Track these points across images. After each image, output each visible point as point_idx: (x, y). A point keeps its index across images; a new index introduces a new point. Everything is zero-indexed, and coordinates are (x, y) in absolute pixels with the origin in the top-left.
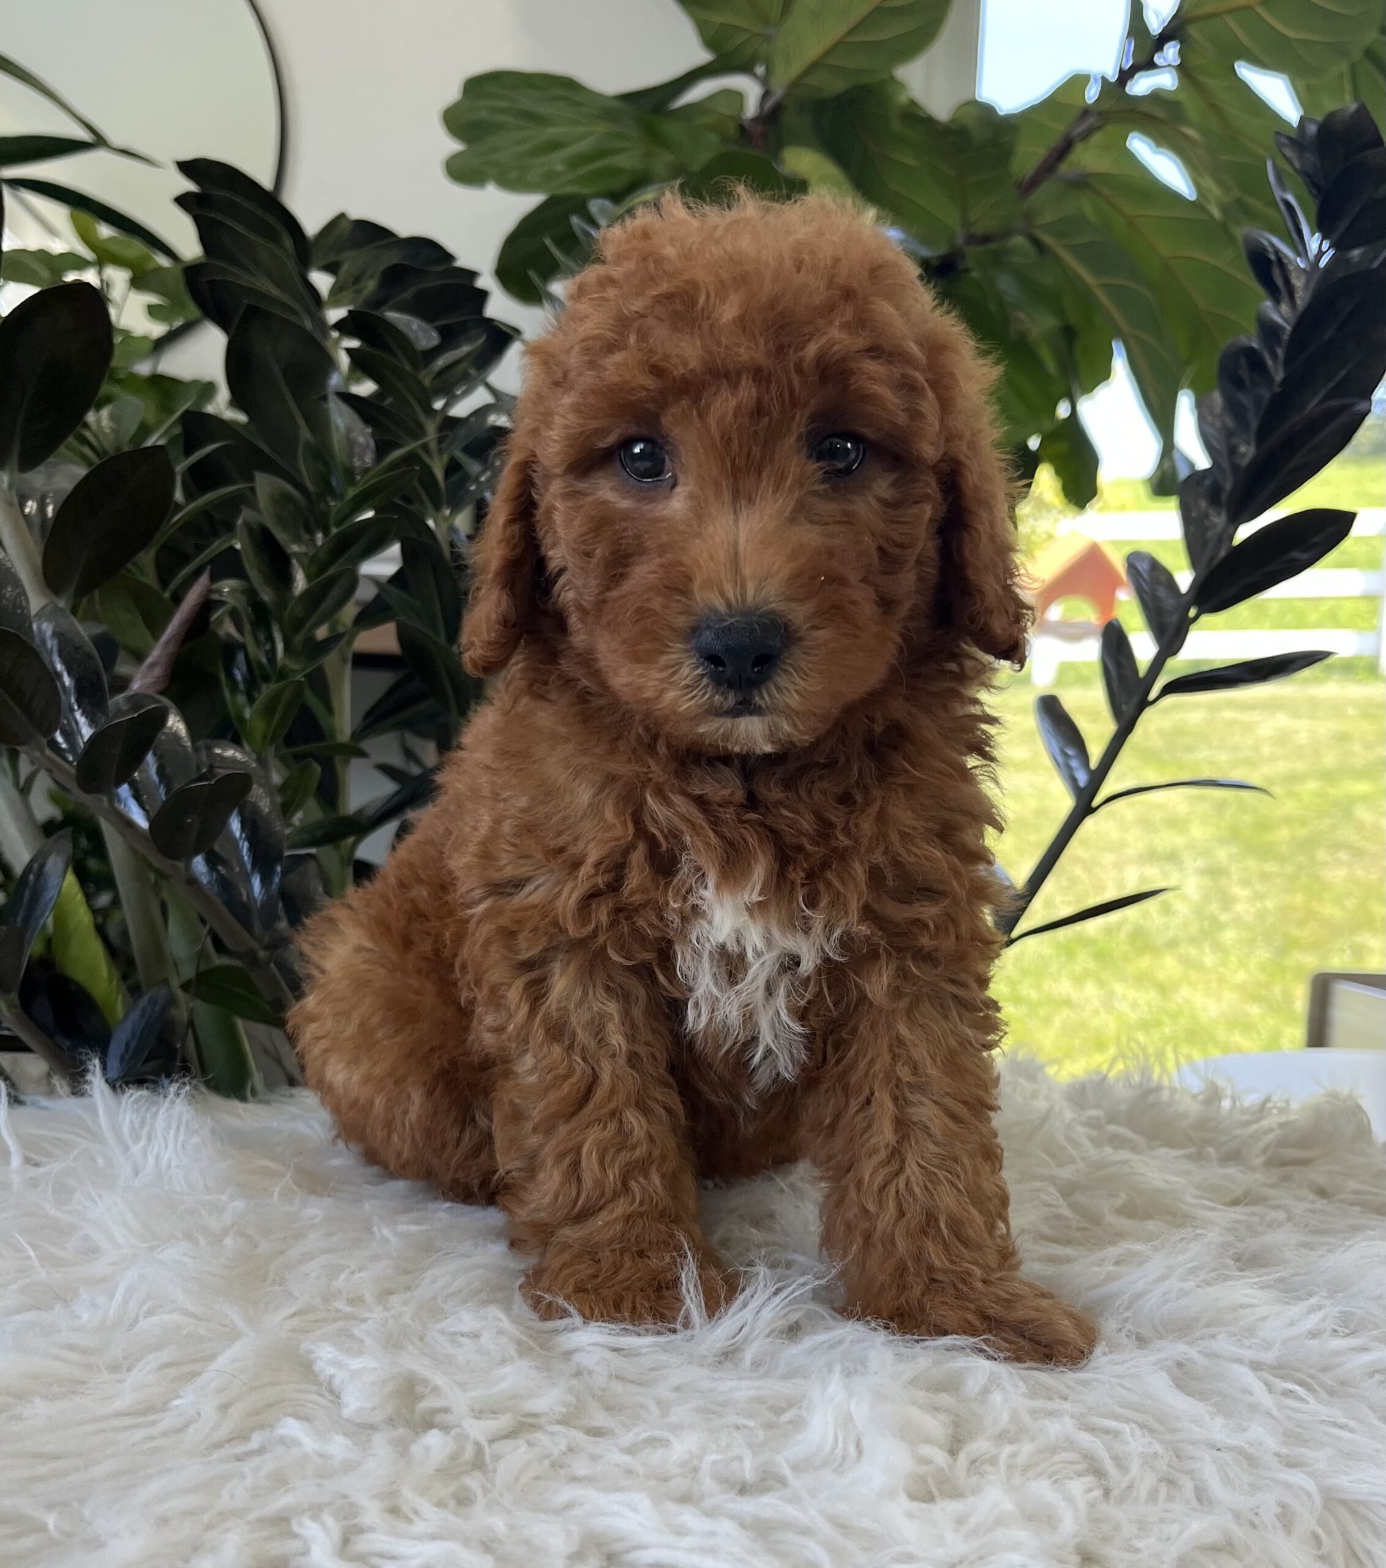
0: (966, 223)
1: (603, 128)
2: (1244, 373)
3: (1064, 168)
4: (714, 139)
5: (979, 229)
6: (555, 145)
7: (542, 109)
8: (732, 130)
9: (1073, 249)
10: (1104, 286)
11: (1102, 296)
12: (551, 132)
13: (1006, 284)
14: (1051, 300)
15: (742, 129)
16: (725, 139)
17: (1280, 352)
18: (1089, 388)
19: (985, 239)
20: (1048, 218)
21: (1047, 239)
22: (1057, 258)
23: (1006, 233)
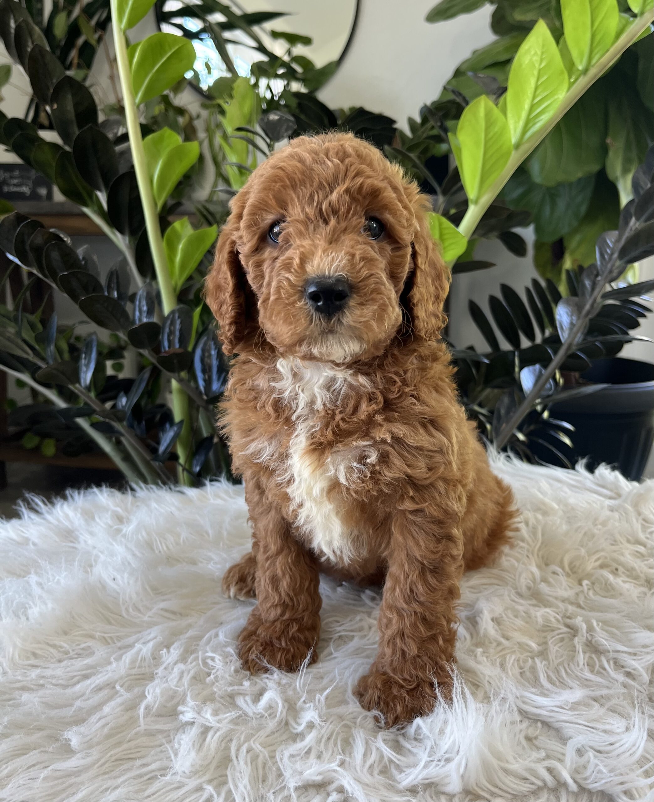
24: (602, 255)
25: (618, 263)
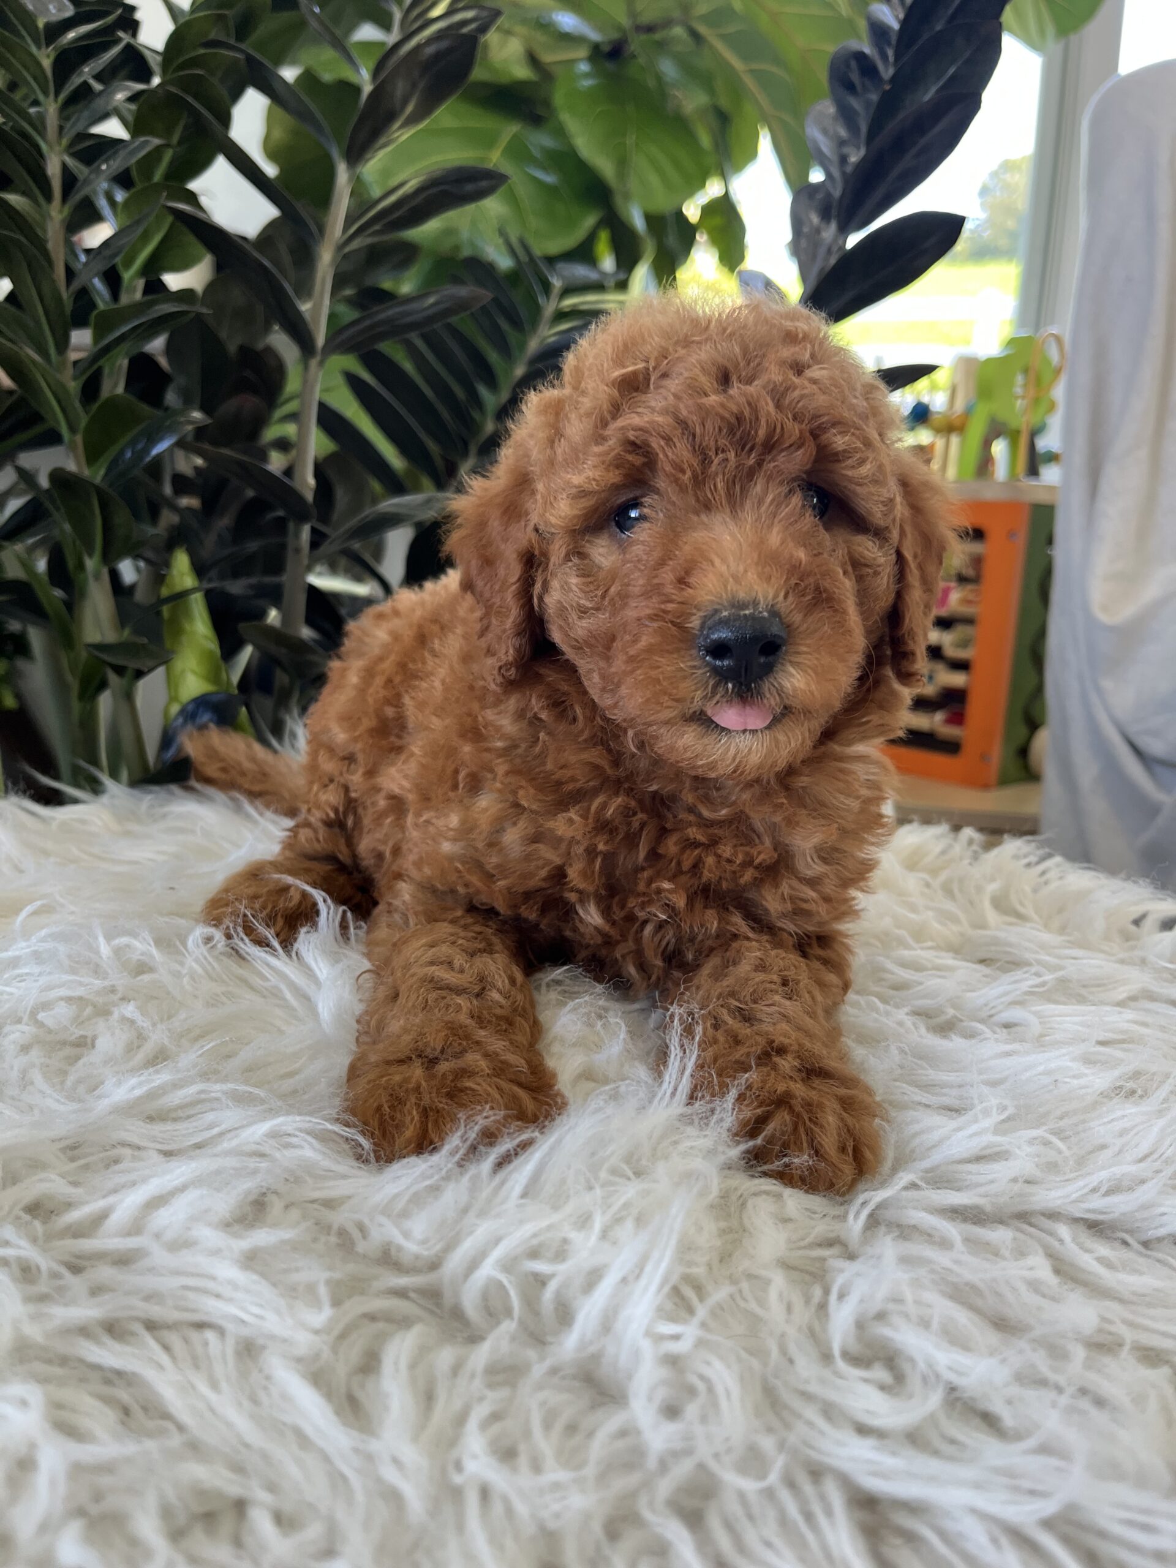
0: (632, 13)
2: (855, 77)
5: (646, 18)
9: (724, 37)
10: (751, 71)
11: (749, 81)
13: (668, 68)
14: (705, 80)
17: (890, 53)
18: (739, 168)
19: (650, 29)
20: (702, 9)
21: (702, 29)
22: (711, 47)
23: (668, 23)
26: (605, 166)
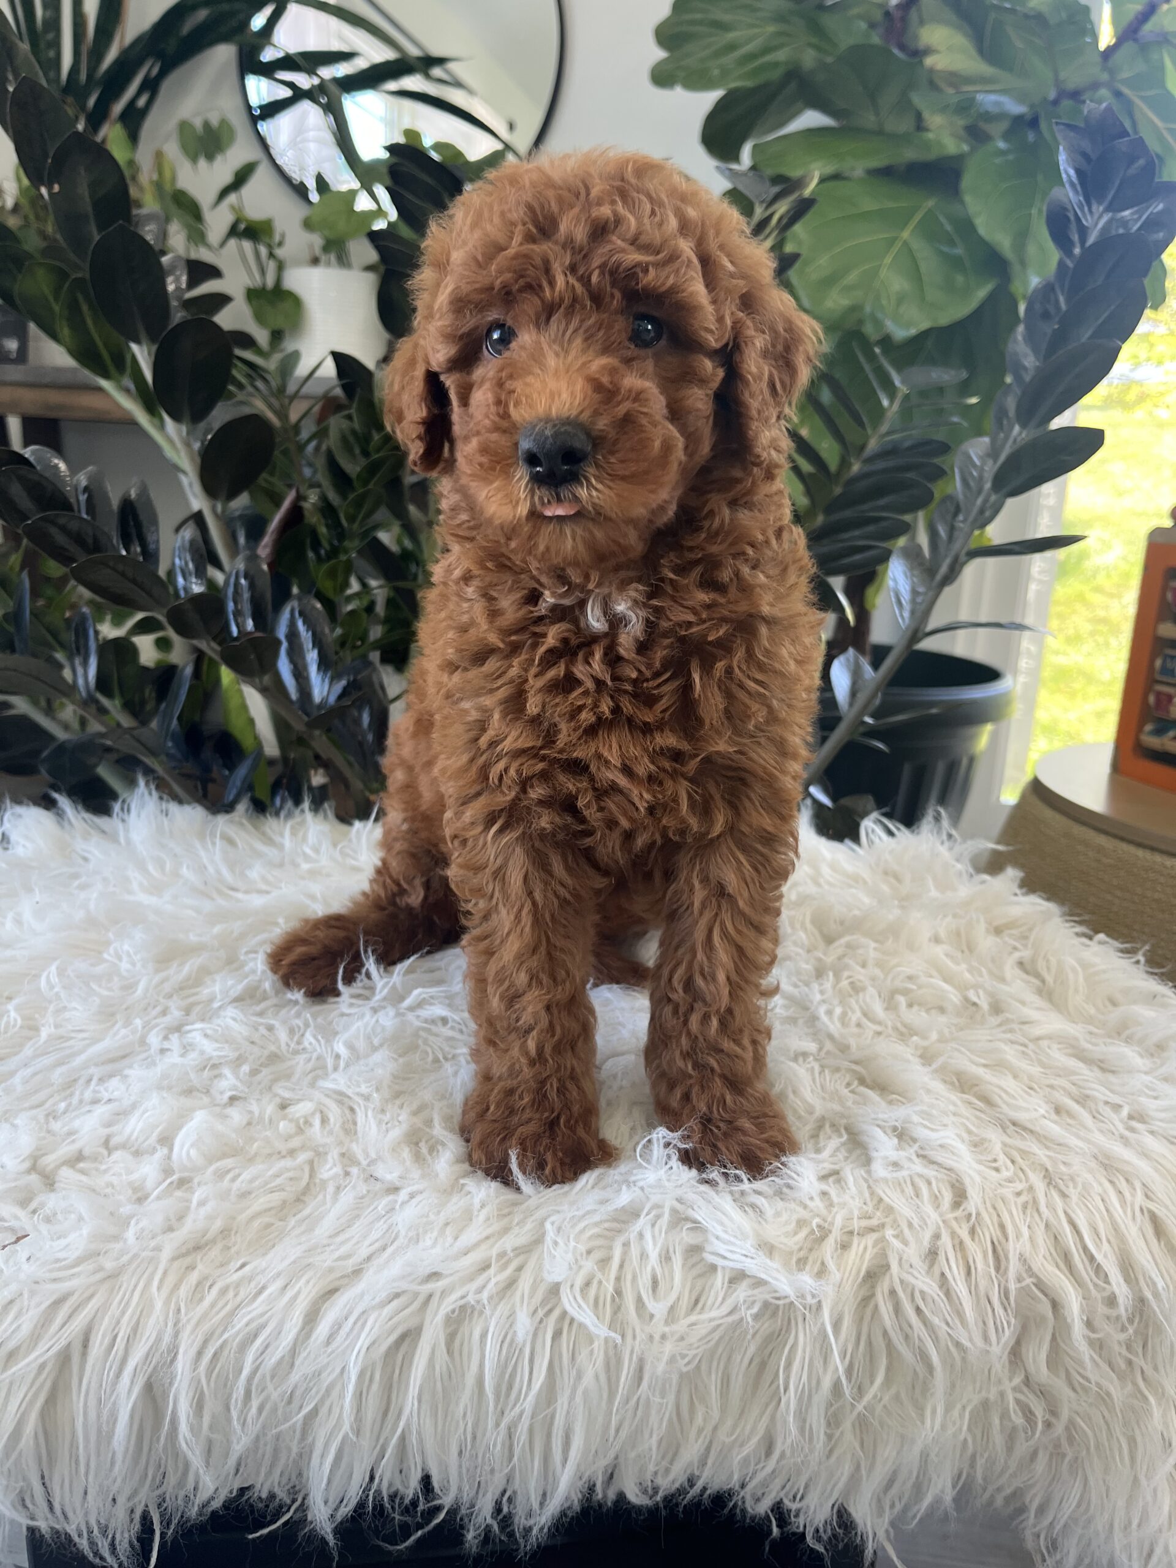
0: (1057, 82)
1: (771, 29)
3: (1148, 27)
4: (863, 25)
5: (1071, 85)
6: (732, 47)
7: (727, 18)
8: (878, 16)
9: (1145, 99)
10: (1170, 130)
11: (1169, 138)
12: (731, 36)
15: (887, 14)
16: (872, 25)
19: (1074, 94)
20: (1125, 75)
21: (1126, 91)
23: (1095, 86)
24: (965, 481)
25: (993, 498)
26: (1004, 242)
